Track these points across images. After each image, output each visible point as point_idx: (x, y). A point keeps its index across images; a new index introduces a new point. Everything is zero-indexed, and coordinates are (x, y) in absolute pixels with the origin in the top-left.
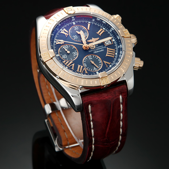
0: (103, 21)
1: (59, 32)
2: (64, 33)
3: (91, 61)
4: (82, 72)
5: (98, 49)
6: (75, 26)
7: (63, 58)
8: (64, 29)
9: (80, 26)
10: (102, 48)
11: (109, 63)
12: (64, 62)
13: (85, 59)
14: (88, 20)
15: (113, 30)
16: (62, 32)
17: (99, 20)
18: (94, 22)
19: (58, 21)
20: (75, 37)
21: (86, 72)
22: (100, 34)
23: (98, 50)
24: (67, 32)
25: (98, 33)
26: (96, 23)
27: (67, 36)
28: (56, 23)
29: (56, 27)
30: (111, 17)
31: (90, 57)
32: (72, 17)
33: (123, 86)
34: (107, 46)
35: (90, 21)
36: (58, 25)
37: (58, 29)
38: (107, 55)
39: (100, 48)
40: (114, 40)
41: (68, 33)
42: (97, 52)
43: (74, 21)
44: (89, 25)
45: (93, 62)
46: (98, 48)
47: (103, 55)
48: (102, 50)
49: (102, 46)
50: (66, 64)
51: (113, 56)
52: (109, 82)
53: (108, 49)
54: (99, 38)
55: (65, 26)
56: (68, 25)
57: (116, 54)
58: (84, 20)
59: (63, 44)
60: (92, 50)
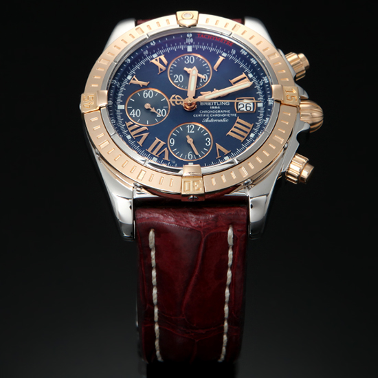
0: (253, 57)
1: (148, 58)
2: (158, 63)
3: (188, 137)
4: (157, 156)
5: (216, 115)
6: (190, 56)
7: (131, 116)
8: (162, 57)
9: (199, 58)
10: (225, 115)
11: (226, 152)
12: (129, 123)
13: (178, 129)
14: (222, 50)
15: (266, 82)
16: (154, 61)
17: (245, 54)
18: (234, 56)
19: (150, 35)
20: (179, 78)
21: (166, 158)
23: (215, 118)
24: (165, 61)
25: (233, 81)
26: (238, 58)
27: (160, 72)
28: (144, 37)
30: (274, 54)
31: (190, 129)
32: (189, 33)
34: (238, 114)
35: (226, 52)
36: (149, 44)
37: (146, 52)
38: (229, 133)
39: (222, 115)
40: (260, 105)
41: (167, 67)
42: (210, 121)
43: (191, 44)
44: (221, 59)
45: (190, 141)
46: (218, 113)
47: (220, 132)
48: (224, 120)
49: (229, 111)
50: (130, 129)
51: (242, 139)
52: (202, 191)
53: (238, 120)
55: (168, 50)
56: (175, 49)
57: (252, 135)
58: (214, 47)
59: (144, 87)
60: (204, 114)
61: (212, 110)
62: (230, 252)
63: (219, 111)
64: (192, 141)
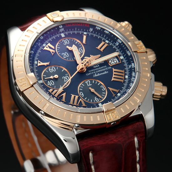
0: (105, 30)
1: (41, 48)
2: (48, 49)
3: (90, 88)
4: (78, 105)
5: (99, 71)
6: (65, 40)
7: (49, 86)
8: (49, 44)
9: (71, 39)
10: (105, 69)
11: (117, 91)
12: (51, 90)
13: (81, 85)
14: (83, 31)
15: (121, 42)
16: (45, 48)
17: (100, 29)
18: (92, 32)
19: (39, 32)
20: (66, 55)
21: (84, 105)
22: (102, 50)
23: (100, 73)
24: (53, 47)
25: (99, 47)
26: (95, 33)
27: (53, 54)
28: (37, 34)
29: (37, 41)
30: (117, 25)
31: (88, 83)
32: (60, 25)
33: (138, 124)
34: (112, 67)
35: (86, 31)
36: (39, 38)
37: (39, 44)
38: (113, 79)
39: (103, 70)
40: (122, 57)
41: (55, 50)
42: (98, 75)
43: (63, 32)
44: (85, 37)
45: (92, 90)
46: (100, 69)
47: (106, 79)
48: (105, 73)
49: (105, 66)
50: (53, 93)
51: (122, 81)
52: (118, 118)
53: (114, 70)
54: (100, 55)
55: (50, 39)
56: (54, 37)
57: (127, 77)
58: (77, 30)
59: (47, 66)
60: (91, 72)
61: (95, 68)
62: (137, 153)
63: (100, 68)
64: (94, 90)
